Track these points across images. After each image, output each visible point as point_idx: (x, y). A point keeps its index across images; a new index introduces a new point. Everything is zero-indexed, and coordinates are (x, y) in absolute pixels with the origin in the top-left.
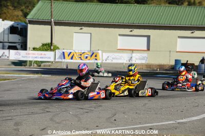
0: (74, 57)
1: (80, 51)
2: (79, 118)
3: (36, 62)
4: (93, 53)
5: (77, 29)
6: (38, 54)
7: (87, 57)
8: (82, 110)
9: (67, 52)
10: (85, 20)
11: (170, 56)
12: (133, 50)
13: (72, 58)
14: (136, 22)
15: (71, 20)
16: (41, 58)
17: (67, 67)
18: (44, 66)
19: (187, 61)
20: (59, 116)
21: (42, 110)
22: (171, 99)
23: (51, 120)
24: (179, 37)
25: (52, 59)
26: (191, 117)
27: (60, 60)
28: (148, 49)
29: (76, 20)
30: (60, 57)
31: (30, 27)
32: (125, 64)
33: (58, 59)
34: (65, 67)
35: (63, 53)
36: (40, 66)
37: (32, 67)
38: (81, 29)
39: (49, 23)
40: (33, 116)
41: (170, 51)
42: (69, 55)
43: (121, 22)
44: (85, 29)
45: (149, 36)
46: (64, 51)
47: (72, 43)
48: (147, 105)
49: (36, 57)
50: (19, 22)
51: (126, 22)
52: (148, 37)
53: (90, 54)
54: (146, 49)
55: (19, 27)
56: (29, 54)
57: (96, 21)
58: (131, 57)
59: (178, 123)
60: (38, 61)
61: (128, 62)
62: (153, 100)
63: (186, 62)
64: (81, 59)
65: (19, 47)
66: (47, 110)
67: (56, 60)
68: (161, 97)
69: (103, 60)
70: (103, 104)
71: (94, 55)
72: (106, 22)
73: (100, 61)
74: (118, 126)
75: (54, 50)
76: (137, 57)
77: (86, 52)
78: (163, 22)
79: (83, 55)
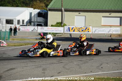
0: (75, 31)
1: (78, 27)
2: (80, 66)
4: (87, 28)
5: (77, 13)
6: (54, 29)
7: (83, 30)
9: (71, 27)
10: (82, 8)
12: (111, 26)
13: (74, 31)
14: (113, 9)
15: (73, 8)
17: (71, 36)
18: (58, 36)
20: (68, 65)
21: (58, 61)
23: (64, 67)
25: (62, 32)
27: (67, 32)
29: (76, 8)
30: (67, 31)
31: (49, 13)
32: (107, 34)
35: (69, 28)
36: (55, 36)
38: (80, 13)
39: (61, 10)
40: (53, 65)
42: (72, 29)
43: (104, 9)
44: (82, 13)
46: (69, 27)
47: (74, 22)
48: (121, 59)
49: (53, 31)
50: (43, 10)
51: (107, 9)
53: (85, 28)
55: (43, 13)
56: (49, 29)
58: (110, 30)
60: (54, 33)
61: (108, 33)
64: (80, 32)
65: (43, 24)
66: (61, 61)
67: (65, 32)
69: (92, 32)
70: (94, 58)
71: (87, 29)
72: (94, 9)
73: (91, 33)
74: (104, 71)
75: (63, 26)
76: (113, 30)
77: (82, 27)
79: (80, 29)
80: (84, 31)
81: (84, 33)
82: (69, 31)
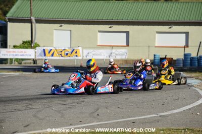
1: (60, 48)
2: (63, 113)
3: (17, 60)
4: (74, 50)
5: (57, 26)
6: (18, 52)
7: (67, 54)
8: (64, 106)
10: (65, 18)
11: (149, 51)
12: (112, 47)
14: (115, 19)
15: (50, 17)
18: (25, 64)
19: (166, 56)
20: (42, 112)
21: (25, 106)
23: (35, 116)
24: (157, 32)
25: (33, 57)
26: (172, 110)
27: (41, 58)
28: (128, 45)
29: (56, 17)
30: (40, 55)
31: (10, 25)
32: (106, 60)
33: (38, 56)
36: (20, 64)
37: (13, 65)
38: (61, 26)
39: (30, 21)
40: (16, 113)
41: (149, 46)
42: (49, 52)
43: (100, 18)
44: (65, 26)
46: (44, 48)
47: (53, 40)
48: (129, 100)
49: (16, 55)
51: (105, 19)
52: (128, 33)
53: (70, 51)
54: (125, 44)
56: (9, 52)
57: (75, 18)
58: (111, 53)
59: (160, 116)
60: (19, 59)
61: (108, 58)
63: (164, 57)
66: (30, 107)
67: (37, 58)
69: (83, 57)
70: (85, 100)
72: (85, 18)
73: (80, 58)
74: (101, 120)
75: (34, 48)
76: (117, 53)
77: (66, 48)
78: (141, 18)
79: (63, 52)
80: (69, 55)
81: (69, 58)
82: (45, 55)
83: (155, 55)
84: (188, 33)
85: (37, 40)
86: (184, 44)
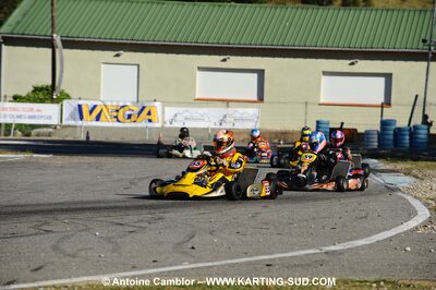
0: (102, 117)
1: (114, 104)
2: (117, 243)
3: (20, 127)
4: (144, 108)
5: (109, 55)
6: (24, 109)
7: (130, 116)
8: (121, 228)
9: (87, 104)
10: (126, 37)
11: (306, 114)
12: (227, 102)
13: (98, 118)
14: (234, 42)
15: (95, 36)
16: (30, 117)
17: (88, 137)
18: (38, 135)
19: (342, 124)
20: (72, 240)
21: (34, 227)
22: (311, 203)
23: (55, 248)
24: (325, 73)
25: (55, 121)
26: (351, 240)
27: (72, 123)
28: (261, 98)
29: (106, 36)
30: (72, 117)
31: (6, 51)
32: (213, 129)
33: (68, 119)
34: (83, 138)
35: (80, 106)
36: (28, 135)
37: (11, 137)
38: (118, 55)
39: (49, 43)
40: (15, 241)
41: (306, 103)
42: (91, 112)
43: (203, 40)
44: (126, 56)
45: (263, 71)
46: (80, 102)
47: (99, 84)
48: (260, 216)
49: (20, 117)
51: (212, 41)
52: (261, 73)
53: (137, 109)
54: (255, 98)
56: (4, 109)
57: (148, 39)
58: (225, 116)
59: (326, 253)
60: (26, 125)
61: (218, 126)
62: (272, 205)
63: (339, 126)
64: (118, 121)
66: (46, 228)
67: (64, 123)
68: (288, 198)
69: (164, 122)
70: (166, 215)
71: (146, 111)
72: (169, 40)
73: (158, 125)
74: (200, 260)
75: (58, 101)
76: (237, 115)
77: (128, 104)
78: (291, 42)
79: (121, 111)
80: (133, 118)
81: (133, 125)
83: (318, 122)
84: (390, 75)
85: (65, 85)
86: (381, 99)
